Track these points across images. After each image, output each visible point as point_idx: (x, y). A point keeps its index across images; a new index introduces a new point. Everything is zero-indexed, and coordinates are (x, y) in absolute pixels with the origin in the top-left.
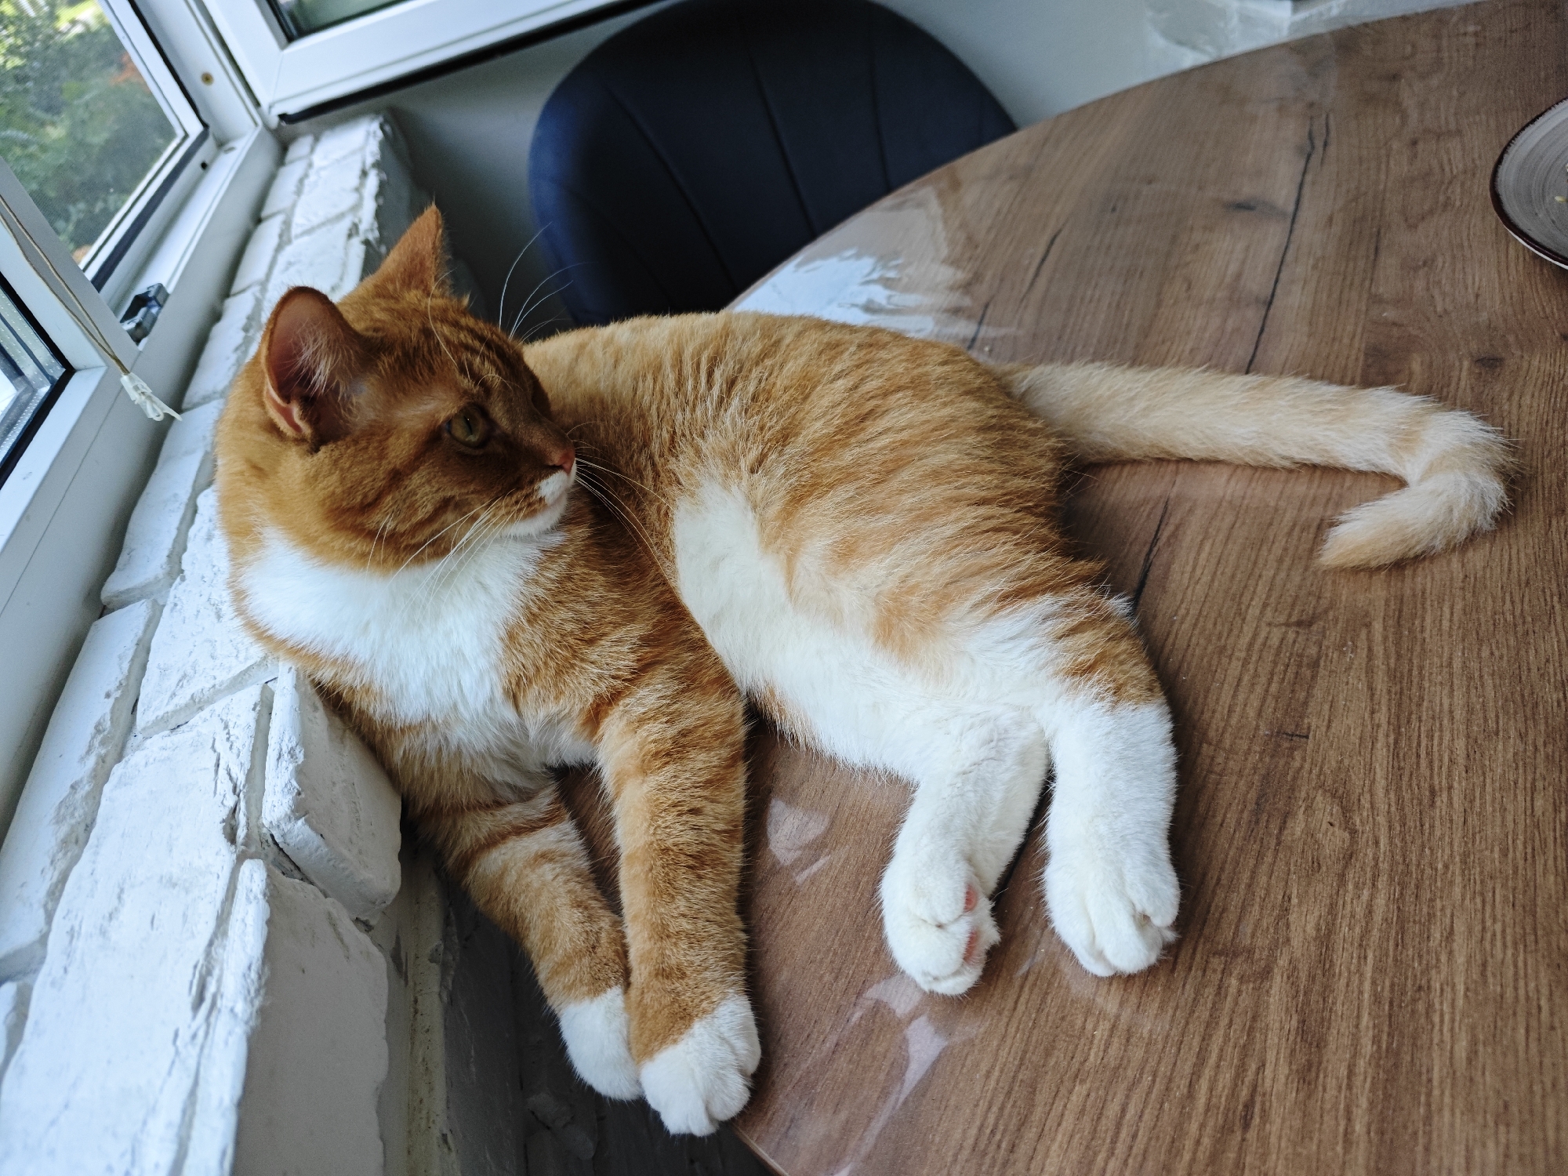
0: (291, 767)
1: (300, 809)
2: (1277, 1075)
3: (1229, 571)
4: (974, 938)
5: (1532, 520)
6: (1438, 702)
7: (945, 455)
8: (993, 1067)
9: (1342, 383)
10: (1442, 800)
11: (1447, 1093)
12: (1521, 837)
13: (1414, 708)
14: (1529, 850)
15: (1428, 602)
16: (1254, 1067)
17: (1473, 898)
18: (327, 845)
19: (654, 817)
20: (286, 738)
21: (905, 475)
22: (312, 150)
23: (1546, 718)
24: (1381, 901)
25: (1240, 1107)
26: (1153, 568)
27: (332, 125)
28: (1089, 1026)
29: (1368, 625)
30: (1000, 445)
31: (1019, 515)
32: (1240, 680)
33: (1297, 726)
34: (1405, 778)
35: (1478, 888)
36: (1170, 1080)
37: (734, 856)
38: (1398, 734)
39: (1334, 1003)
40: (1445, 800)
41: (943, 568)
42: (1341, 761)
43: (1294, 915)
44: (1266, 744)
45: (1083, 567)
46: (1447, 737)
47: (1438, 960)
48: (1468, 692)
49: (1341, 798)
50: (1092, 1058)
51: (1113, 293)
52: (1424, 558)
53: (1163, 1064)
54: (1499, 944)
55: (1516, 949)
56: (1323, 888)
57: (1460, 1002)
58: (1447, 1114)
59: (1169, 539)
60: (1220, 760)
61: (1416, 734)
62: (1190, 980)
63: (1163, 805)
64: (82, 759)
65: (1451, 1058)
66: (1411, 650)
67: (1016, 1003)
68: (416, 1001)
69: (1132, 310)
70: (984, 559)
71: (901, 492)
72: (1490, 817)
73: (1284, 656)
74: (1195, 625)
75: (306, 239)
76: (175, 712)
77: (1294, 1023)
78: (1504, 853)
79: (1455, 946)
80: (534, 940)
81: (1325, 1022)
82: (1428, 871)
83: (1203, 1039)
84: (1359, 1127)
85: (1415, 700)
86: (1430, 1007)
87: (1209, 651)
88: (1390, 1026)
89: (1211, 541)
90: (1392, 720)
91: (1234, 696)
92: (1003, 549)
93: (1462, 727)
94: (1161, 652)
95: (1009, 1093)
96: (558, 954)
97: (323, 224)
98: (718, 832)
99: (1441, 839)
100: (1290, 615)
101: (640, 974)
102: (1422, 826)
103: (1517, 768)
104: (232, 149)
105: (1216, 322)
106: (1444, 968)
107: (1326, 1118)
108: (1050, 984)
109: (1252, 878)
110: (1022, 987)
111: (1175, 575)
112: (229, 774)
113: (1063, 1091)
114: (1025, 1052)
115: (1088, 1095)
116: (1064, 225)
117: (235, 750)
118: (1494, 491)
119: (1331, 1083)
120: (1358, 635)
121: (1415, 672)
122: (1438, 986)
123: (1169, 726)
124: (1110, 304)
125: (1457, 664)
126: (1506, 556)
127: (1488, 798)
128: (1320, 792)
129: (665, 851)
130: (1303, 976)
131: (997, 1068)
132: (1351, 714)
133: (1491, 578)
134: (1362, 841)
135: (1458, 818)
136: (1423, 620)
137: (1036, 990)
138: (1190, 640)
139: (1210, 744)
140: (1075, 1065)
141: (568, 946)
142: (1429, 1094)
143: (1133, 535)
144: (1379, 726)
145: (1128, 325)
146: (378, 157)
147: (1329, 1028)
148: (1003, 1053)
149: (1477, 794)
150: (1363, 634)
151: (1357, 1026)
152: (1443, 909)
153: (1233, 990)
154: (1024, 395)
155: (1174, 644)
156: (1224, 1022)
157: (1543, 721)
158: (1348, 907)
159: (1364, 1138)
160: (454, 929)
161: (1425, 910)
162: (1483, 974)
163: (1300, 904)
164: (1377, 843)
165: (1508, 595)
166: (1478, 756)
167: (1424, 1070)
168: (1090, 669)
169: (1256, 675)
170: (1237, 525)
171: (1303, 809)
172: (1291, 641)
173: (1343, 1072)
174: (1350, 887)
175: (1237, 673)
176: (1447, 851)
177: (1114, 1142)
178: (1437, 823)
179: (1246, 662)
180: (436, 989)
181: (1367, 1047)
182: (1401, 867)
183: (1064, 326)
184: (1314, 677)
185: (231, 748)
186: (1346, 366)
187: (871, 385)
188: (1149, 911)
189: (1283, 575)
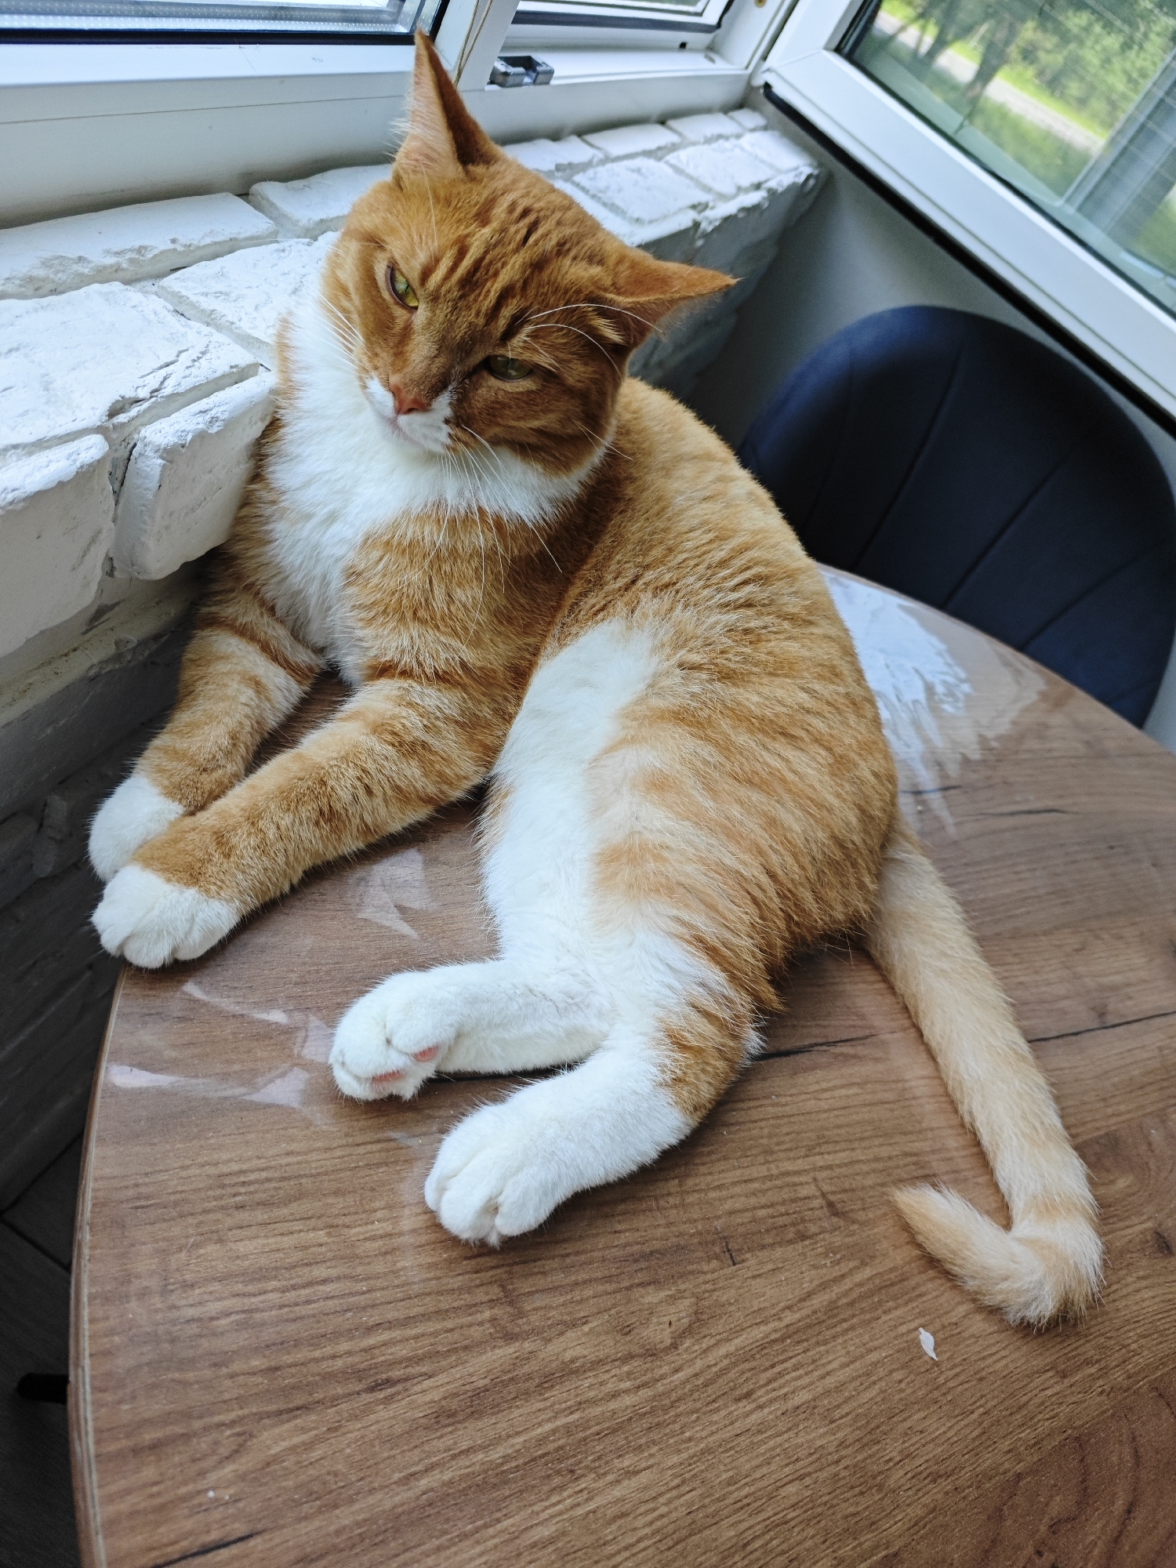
0: (201, 426)
1: (170, 454)
2: (430, 1392)
3: (842, 1121)
4: (395, 1075)
5: (1041, 1354)
6: (830, 1358)
7: (794, 821)
8: (298, 1154)
9: (1067, 1128)
10: (746, 1406)
11: (496, 1540)
12: (753, 1489)
13: (814, 1340)
14: (745, 1501)
15: (914, 1304)
16: (424, 1369)
17: (675, 1476)
18: (156, 495)
19: (345, 758)
20: (222, 408)
21: (756, 797)
22: (753, 130)
23: (870, 1456)
24: (628, 1400)
25: (384, 1376)
26: (807, 1054)
27: (786, 133)
28: (379, 1214)
29: (864, 1264)
30: (832, 863)
31: (780, 913)
32: (751, 1181)
33: (739, 1250)
34: (747, 1365)
35: (687, 1476)
36: (373, 1306)
37: (351, 844)
38: (783, 1339)
39: (517, 1407)
40: (748, 1408)
41: (693, 873)
42: (730, 1304)
43: (573, 1335)
44: (708, 1232)
45: (768, 993)
46: (806, 1380)
47: (605, 1474)
48: (854, 1379)
49: (698, 1320)
50: (354, 1231)
51: (1034, 888)
52: (951, 1280)
53: (385, 1292)
54: (649, 1517)
55: (653, 1534)
56: (610, 1346)
57: (580, 1511)
58: (479, 1549)
59: (841, 1054)
60: (672, 1200)
61: (791, 1354)
62: (467, 1277)
63: (602, 1172)
64: (108, 252)
65: (526, 1529)
66: (863, 1311)
67: (363, 1144)
68: (75, 650)
69: (1028, 913)
70: (723, 904)
71: (740, 802)
72: (755, 1453)
73: (794, 1207)
74: (778, 1118)
75: (670, 171)
76: (193, 305)
77: (481, 1383)
78: (730, 1482)
79: (626, 1483)
80: (183, 718)
81: (496, 1408)
82: (677, 1426)
83: (423, 1315)
84: (424, 1483)
85: (820, 1338)
86: (562, 1488)
87: (761, 1141)
88: (526, 1464)
89: (860, 1091)
90: (791, 1328)
91: (734, 1184)
92: (742, 914)
93: (820, 1390)
94: (736, 1102)
95: (283, 1179)
96: (182, 744)
97: (691, 178)
98: (362, 819)
99: (712, 1423)
100: (833, 1193)
101: (208, 818)
102: (714, 1401)
103: (811, 1454)
104: (712, 60)
105: (1060, 990)
106: (601, 1483)
107: (416, 1452)
108: (395, 1162)
109: (585, 1282)
110: (379, 1141)
111: (811, 1078)
112: (165, 379)
113: (312, 1223)
114: (326, 1173)
115: (321, 1245)
116: (1073, 813)
117: (188, 372)
118: (1046, 1306)
119: (448, 1441)
120: (849, 1260)
121: (845, 1325)
122: (583, 1486)
123: (674, 1141)
124: (1021, 891)
125: (874, 1357)
126: (994, 1350)
127: (771, 1443)
128: (693, 1300)
129: (323, 783)
130: (526, 1369)
131: (299, 1158)
132: (777, 1289)
133: (968, 1346)
134: (670, 1358)
135: (738, 1426)
136: (896, 1308)
137: (384, 1154)
138: (761, 1120)
139: (680, 1185)
140: (341, 1221)
141: (194, 748)
142: (486, 1526)
143: (826, 1023)
144: (780, 1319)
145: (1010, 917)
146: (780, 190)
147: (493, 1414)
148: (314, 1156)
149: (769, 1433)
150: (852, 1264)
151: (509, 1436)
152: (651, 1455)
153: (479, 1317)
154: (893, 860)
155: (749, 1109)
156: (449, 1324)
157: (865, 1455)
158: (607, 1376)
159: (418, 1491)
160: (154, 647)
161: (643, 1441)
162: (615, 1518)
163: (587, 1334)
164: (676, 1371)
165: (961, 1368)
166: (803, 1416)
167: (505, 1511)
168: (683, 1047)
169: (764, 1192)
170: (887, 1106)
171: (670, 1293)
172: (811, 1206)
173: (464, 1445)
174: (625, 1369)
175: (755, 1175)
176: (704, 1434)
177: (294, 1288)
178: (723, 1413)
179: (770, 1177)
180: (95, 660)
181: (496, 1454)
182: (667, 1402)
183: (979, 863)
184: (790, 1242)
185: (188, 368)
186: (1084, 1123)
187: (818, 724)
188: (503, 1210)
189: (865, 1168)
